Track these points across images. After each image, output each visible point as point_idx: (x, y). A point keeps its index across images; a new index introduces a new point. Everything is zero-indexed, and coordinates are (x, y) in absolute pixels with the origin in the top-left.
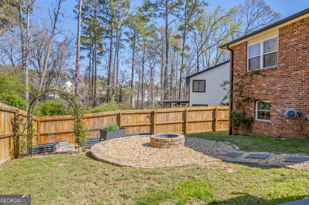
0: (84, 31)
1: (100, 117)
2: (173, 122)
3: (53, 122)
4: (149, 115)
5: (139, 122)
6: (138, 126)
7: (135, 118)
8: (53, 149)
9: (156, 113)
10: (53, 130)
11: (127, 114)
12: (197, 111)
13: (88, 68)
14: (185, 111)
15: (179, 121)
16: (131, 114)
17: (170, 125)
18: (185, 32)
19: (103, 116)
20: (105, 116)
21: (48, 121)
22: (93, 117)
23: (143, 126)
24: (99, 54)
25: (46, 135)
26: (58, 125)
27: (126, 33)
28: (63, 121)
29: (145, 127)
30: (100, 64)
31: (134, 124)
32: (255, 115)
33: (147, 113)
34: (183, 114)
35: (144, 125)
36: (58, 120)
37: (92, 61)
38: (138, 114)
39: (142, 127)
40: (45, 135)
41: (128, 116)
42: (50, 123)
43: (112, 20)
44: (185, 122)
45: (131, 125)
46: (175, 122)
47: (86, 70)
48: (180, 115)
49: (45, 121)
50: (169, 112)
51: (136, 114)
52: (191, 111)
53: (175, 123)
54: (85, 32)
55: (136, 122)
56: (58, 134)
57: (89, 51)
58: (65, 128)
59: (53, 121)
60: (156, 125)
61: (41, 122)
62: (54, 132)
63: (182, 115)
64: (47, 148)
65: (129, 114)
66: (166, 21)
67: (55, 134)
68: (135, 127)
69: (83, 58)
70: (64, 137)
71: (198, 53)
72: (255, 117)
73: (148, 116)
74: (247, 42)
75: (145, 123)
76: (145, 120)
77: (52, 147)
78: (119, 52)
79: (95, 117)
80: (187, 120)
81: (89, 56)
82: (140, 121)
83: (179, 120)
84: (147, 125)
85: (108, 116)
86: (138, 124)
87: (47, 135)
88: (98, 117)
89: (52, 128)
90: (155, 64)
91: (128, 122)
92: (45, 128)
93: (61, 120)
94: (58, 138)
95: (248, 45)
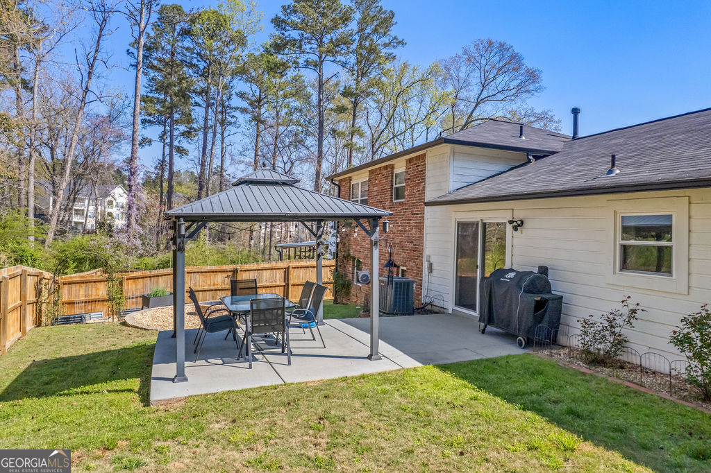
0: (152, 86)
1: (153, 277)
2: (268, 284)
3: (82, 285)
4: (231, 274)
5: (214, 285)
6: (212, 290)
7: (208, 278)
8: (81, 320)
9: (241, 271)
10: (82, 297)
11: (194, 272)
12: (308, 267)
13: (159, 163)
14: (288, 268)
15: (278, 283)
16: (202, 272)
17: (264, 289)
18: (356, 100)
19: (159, 276)
20: (161, 276)
21: (74, 283)
22: (143, 278)
23: (219, 290)
24: (183, 134)
25: (71, 303)
26: (90, 289)
27: (242, 95)
28: (98, 284)
29: (223, 292)
30: (186, 154)
31: (206, 288)
32: (353, 278)
33: (227, 271)
34: (285, 271)
35: (222, 290)
36: (90, 282)
37: (168, 150)
38: (213, 272)
39: (218, 292)
40: (69, 303)
41: (197, 275)
42: (78, 285)
43: (209, 70)
44: (288, 285)
45: (201, 288)
46: (271, 284)
47: (156, 168)
48: (279, 276)
49: (70, 284)
50: (262, 270)
51: (209, 272)
52: (298, 268)
53: (271, 287)
54: (154, 89)
55: (210, 285)
56: (89, 302)
57: (162, 128)
58: (100, 293)
59: (83, 283)
60: (240, 289)
61: (65, 284)
62: (83, 298)
63: (282, 274)
64: (74, 318)
65: (198, 272)
66: (320, 76)
67: (86, 302)
68: (208, 292)
69: (150, 141)
70: (98, 306)
71: (373, 146)
72: (353, 280)
73: (227, 277)
74: (350, 177)
75: (224, 287)
76: (224, 282)
77: (81, 317)
78: (226, 134)
79: (146, 277)
80: (291, 282)
81: (162, 137)
82: (216, 283)
83: (278, 280)
84: (227, 290)
85: (165, 275)
86: (212, 288)
87: (73, 303)
88: (150, 277)
89: (80, 293)
90: (292, 163)
91: (197, 284)
92: (70, 293)
93: (95, 282)
94: (90, 308)
95: (352, 183)
